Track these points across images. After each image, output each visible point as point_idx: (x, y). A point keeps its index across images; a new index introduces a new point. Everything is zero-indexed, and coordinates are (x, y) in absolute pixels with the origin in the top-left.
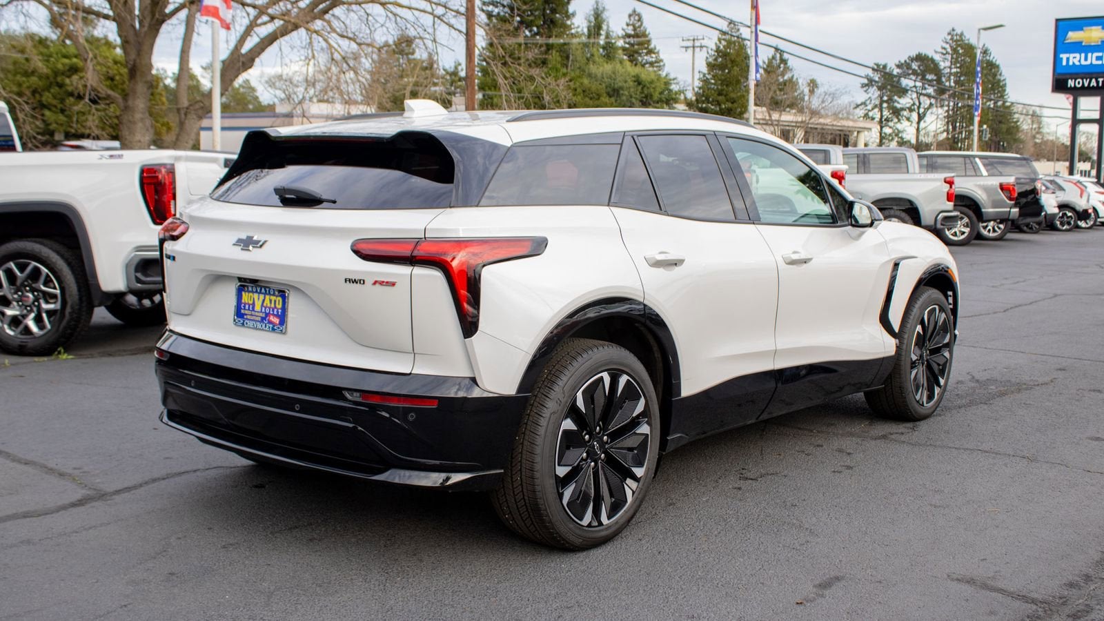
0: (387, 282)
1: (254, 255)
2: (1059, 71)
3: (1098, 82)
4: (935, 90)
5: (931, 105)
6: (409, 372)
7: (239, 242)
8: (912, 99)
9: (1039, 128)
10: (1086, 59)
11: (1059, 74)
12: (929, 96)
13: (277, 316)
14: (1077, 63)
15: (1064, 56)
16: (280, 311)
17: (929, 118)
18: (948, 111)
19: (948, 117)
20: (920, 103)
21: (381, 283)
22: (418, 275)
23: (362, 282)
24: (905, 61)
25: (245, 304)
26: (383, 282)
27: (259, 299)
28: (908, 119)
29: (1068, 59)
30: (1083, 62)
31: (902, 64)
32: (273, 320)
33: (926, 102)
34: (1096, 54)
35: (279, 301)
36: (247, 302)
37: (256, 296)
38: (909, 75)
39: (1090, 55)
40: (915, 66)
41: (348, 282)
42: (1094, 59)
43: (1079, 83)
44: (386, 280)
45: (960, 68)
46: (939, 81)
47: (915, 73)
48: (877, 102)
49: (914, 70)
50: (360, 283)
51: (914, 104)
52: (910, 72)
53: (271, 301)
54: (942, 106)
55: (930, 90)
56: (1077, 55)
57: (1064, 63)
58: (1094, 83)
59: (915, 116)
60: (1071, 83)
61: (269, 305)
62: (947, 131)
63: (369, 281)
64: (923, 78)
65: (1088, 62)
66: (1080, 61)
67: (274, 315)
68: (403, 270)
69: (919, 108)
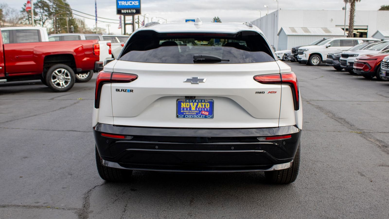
0: (274, 92)
1: (200, 86)
2: (119, 7)
3: (131, 11)
4: (48, 14)
5: (47, 19)
6: (278, 126)
7: (188, 81)
8: (40, 17)
9: (84, 26)
10: (127, 3)
11: (118, 8)
12: (46, 15)
13: (207, 111)
14: (124, 5)
15: (120, 2)
16: (208, 109)
17: (46, 23)
18: (53, 21)
19: (54, 23)
20: (43, 18)
21: (271, 92)
22: (284, 88)
23: (263, 93)
24: (36, 3)
25: (184, 108)
26: (272, 92)
27: (193, 105)
28: (39, 24)
29: (121, 3)
30: (126, 4)
31: (35, 4)
32: (204, 113)
33: (45, 18)
34: (130, 2)
35: (207, 105)
36: (185, 107)
37: (192, 104)
38: (38, 8)
39: (128, 2)
40: (40, 4)
41: (257, 93)
42: (129, 3)
43: (125, 11)
44: (273, 91)
45: (56, 5)
46: (49, 10)
47: (40, 7)
48: (27, 18)
49: (40, 6)
50: (262, 93)
51: (41, 19)
52: (38, 7)
53: (202, 105)
54: (51, 19)
55: (46, 13)
56: (124, 2)
57: (120, 4)
58: (130, 11)
59: (41, 23)
60: (123, 11)
61: (201, 107)
62: (54, 28)
63: (266, 92)
64: (43, 9)
65: (127, 5)
66: (125, 4)
67: (204, 111)
68: (278, 86)
69: (42, 20)
